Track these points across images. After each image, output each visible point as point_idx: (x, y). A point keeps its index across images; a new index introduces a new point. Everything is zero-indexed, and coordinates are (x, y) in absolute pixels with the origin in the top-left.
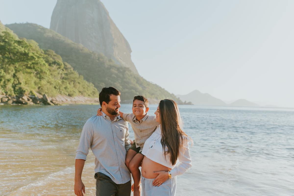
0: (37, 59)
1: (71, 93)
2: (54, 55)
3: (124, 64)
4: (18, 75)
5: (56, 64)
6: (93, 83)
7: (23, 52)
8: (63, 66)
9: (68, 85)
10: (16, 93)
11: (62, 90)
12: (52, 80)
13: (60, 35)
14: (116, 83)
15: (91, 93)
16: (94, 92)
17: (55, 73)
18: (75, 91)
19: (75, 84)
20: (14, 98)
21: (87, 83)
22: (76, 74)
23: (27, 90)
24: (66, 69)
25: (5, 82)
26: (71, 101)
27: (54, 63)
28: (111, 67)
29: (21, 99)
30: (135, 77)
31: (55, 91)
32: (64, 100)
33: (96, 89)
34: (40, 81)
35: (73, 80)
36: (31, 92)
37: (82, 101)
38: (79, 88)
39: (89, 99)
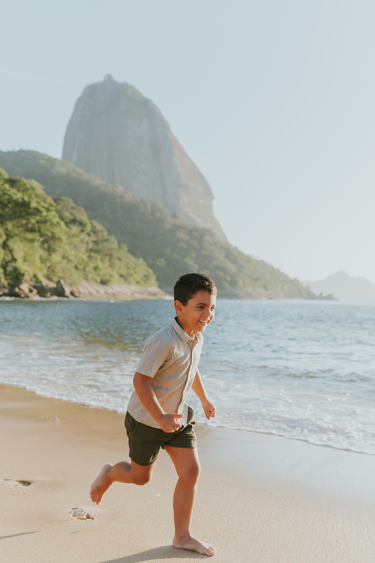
0: (45, 213)
1: (106, 278)
2: (73, 208)
3: (200, 223)
4: (10, 243)
5: (77, 224)
6: (145, 259)
7: (20, 200)
8: (89, 228)
9: (100, 263)
10: (8, 278)
11: (90, 272)
12: (71, 253)
13: (80, 170)
14: (186, 260)
15: (141, 279)
16: (146, 276)
17: (76, 240)
18: (113, 274)
19: (112, 260)
20: (4, 287)
21: (133, 259)
22: (114, 243)
23: (27, 271)
24: (95, 232)
26: (106, 293)
27: (74, 221)
28: (177, 228)
29: (17, 290)
30: (222, 248)
31: (76, 275)
32: (94, 292)
33: (150, 270)
34: (50, 255)
35: (108, 252)
36: (35, 276)
37: (126, 294)
38: (120, 268)
39: (138, 289)
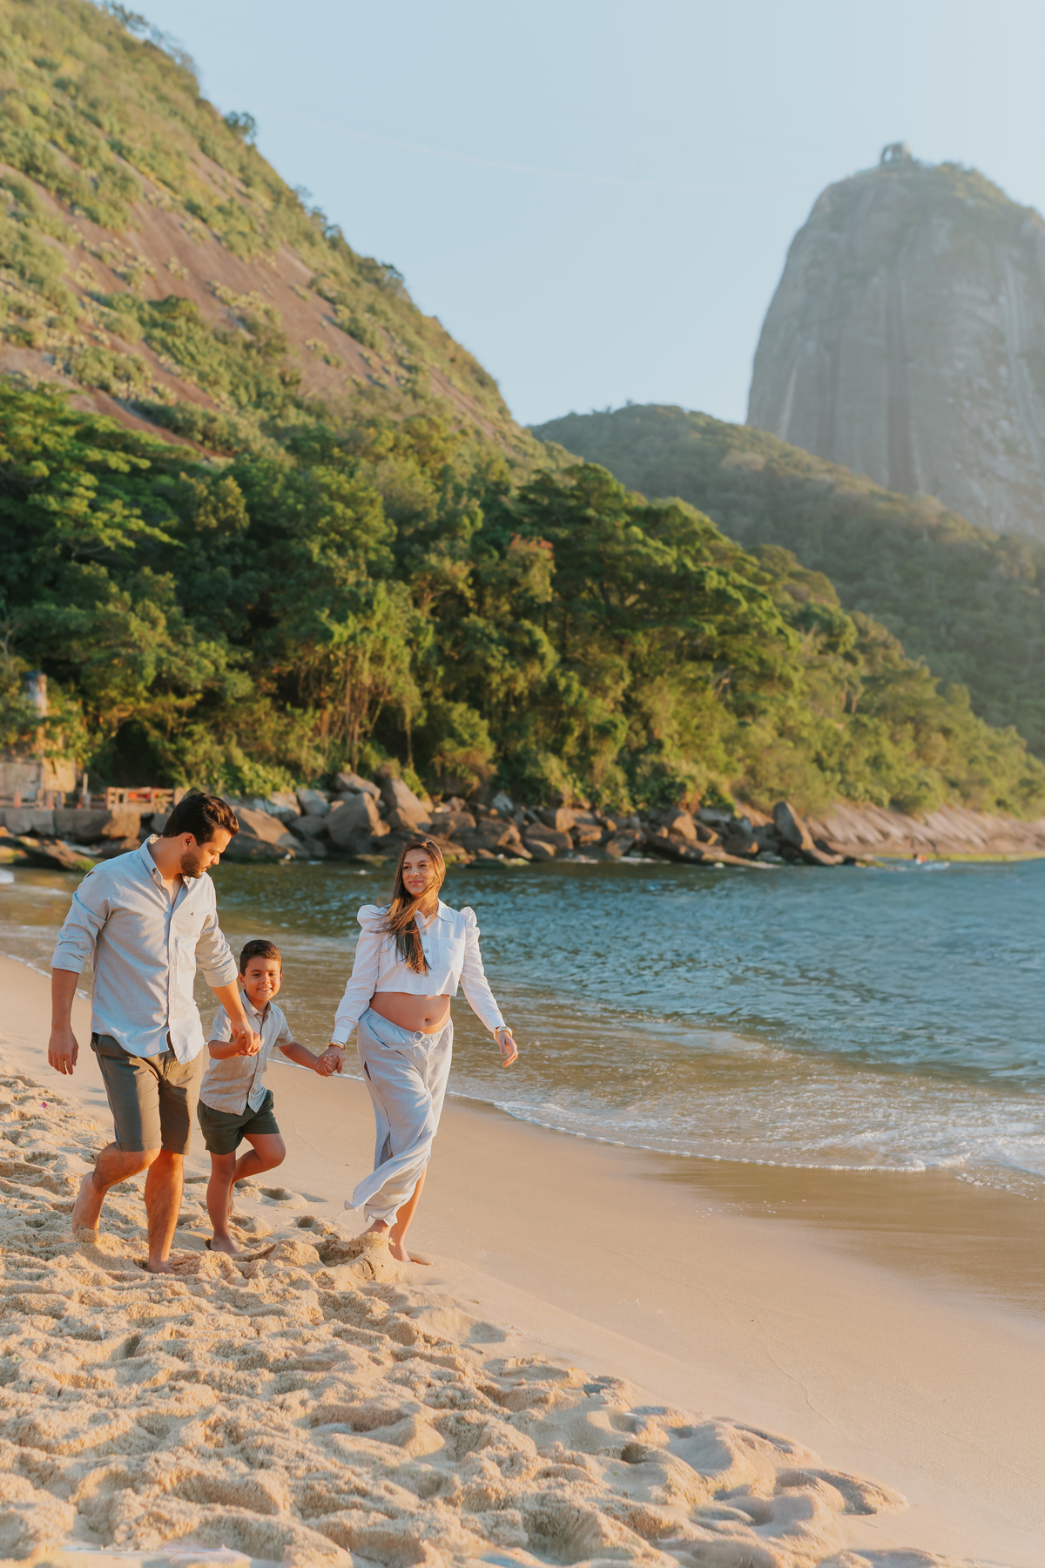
1: (908, 793)
2: (796, 576)
4: (645, 696)
5: (814, 626)
6: (1023, 730)
7: (675, 569)
8: (850, 638)
9: (886, 745)
10: (638, 797)
11: (859, 774)
12: (804, 717)
13: (804, 455)
15: (1012, 792)
16: (1025, 783)
17: (821, 680)
18: (927, 779)
19: (923, 736)
20: (631, 825)
21: (985, 730)
23: (692, 778)
24: (867, 649)
25: (583, 739)
26: (910, 839)
27: (806, 618)
29: (665, 833)
31: (819, 783)
32: (872, 836)
33: (1037, 762)
34: (743, 725)
35: (912, 713)
36: (713, 791)
37: (969, 842)
38: (946, 761)
39: (1007, 824)
